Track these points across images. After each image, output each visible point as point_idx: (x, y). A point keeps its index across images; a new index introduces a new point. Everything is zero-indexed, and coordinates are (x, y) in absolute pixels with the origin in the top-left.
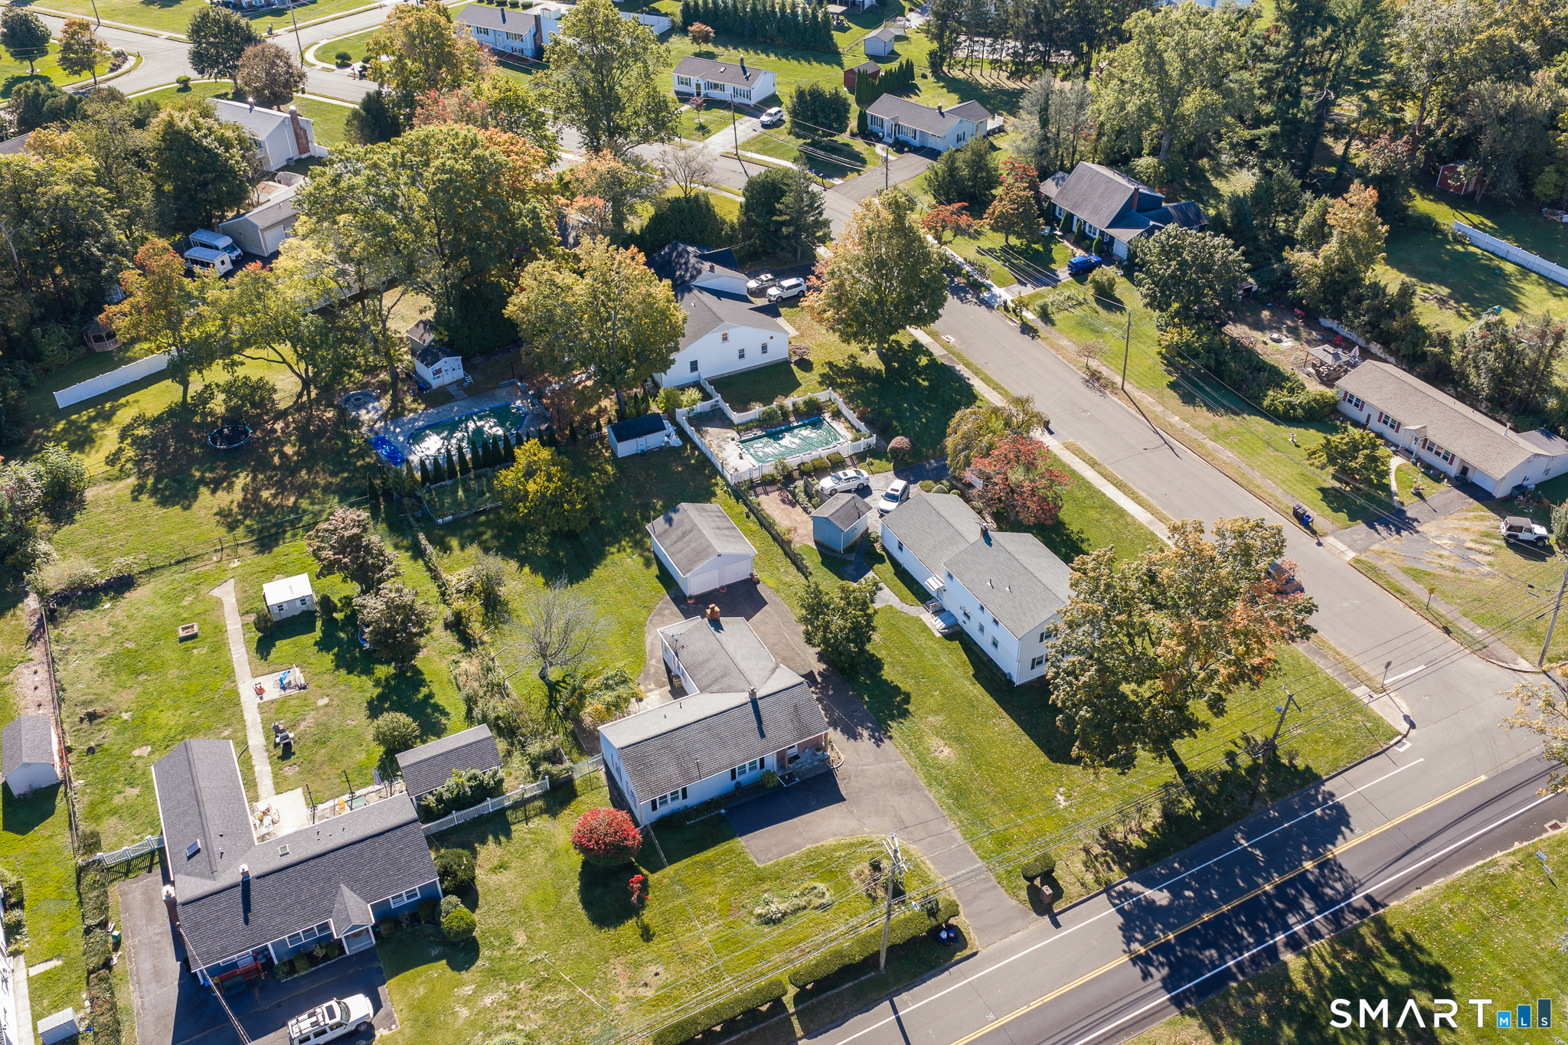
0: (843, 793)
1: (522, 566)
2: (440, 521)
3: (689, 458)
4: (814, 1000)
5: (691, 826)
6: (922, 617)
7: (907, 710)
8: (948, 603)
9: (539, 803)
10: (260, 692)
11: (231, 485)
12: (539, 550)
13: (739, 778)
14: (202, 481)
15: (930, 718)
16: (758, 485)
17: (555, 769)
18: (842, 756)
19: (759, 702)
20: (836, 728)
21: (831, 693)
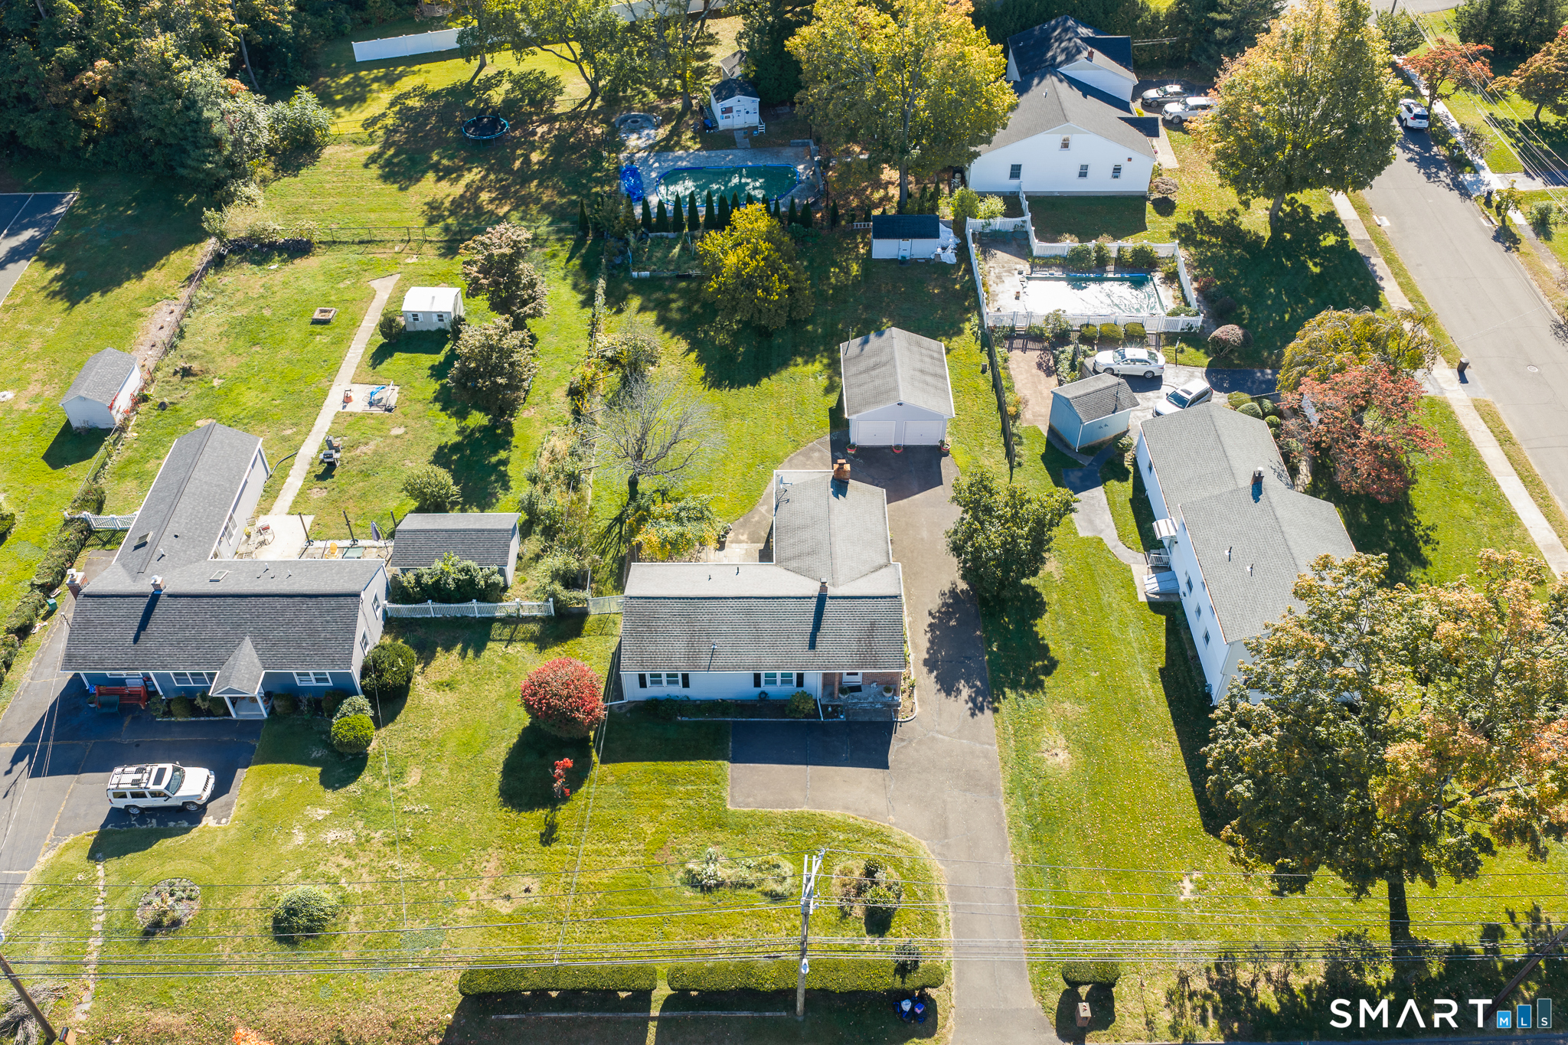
0: (891, 757)
2: (635, 274)
3: (955, 281)
4: (690, 1014)
5: (682, 724)
6: (1135, 568)
7: (1040, 684)
8: (1182, 563)
9: (534, 628)
10: (347, 400)
11: (460, 177)
12: (722, 338)
13: (764, 687)
15: (1067, 705)
16: (1019, 336)
17: (564, 594)
18: (917, 710)
19: (828, 602)
20: (931, 671)
21: (953, 623)
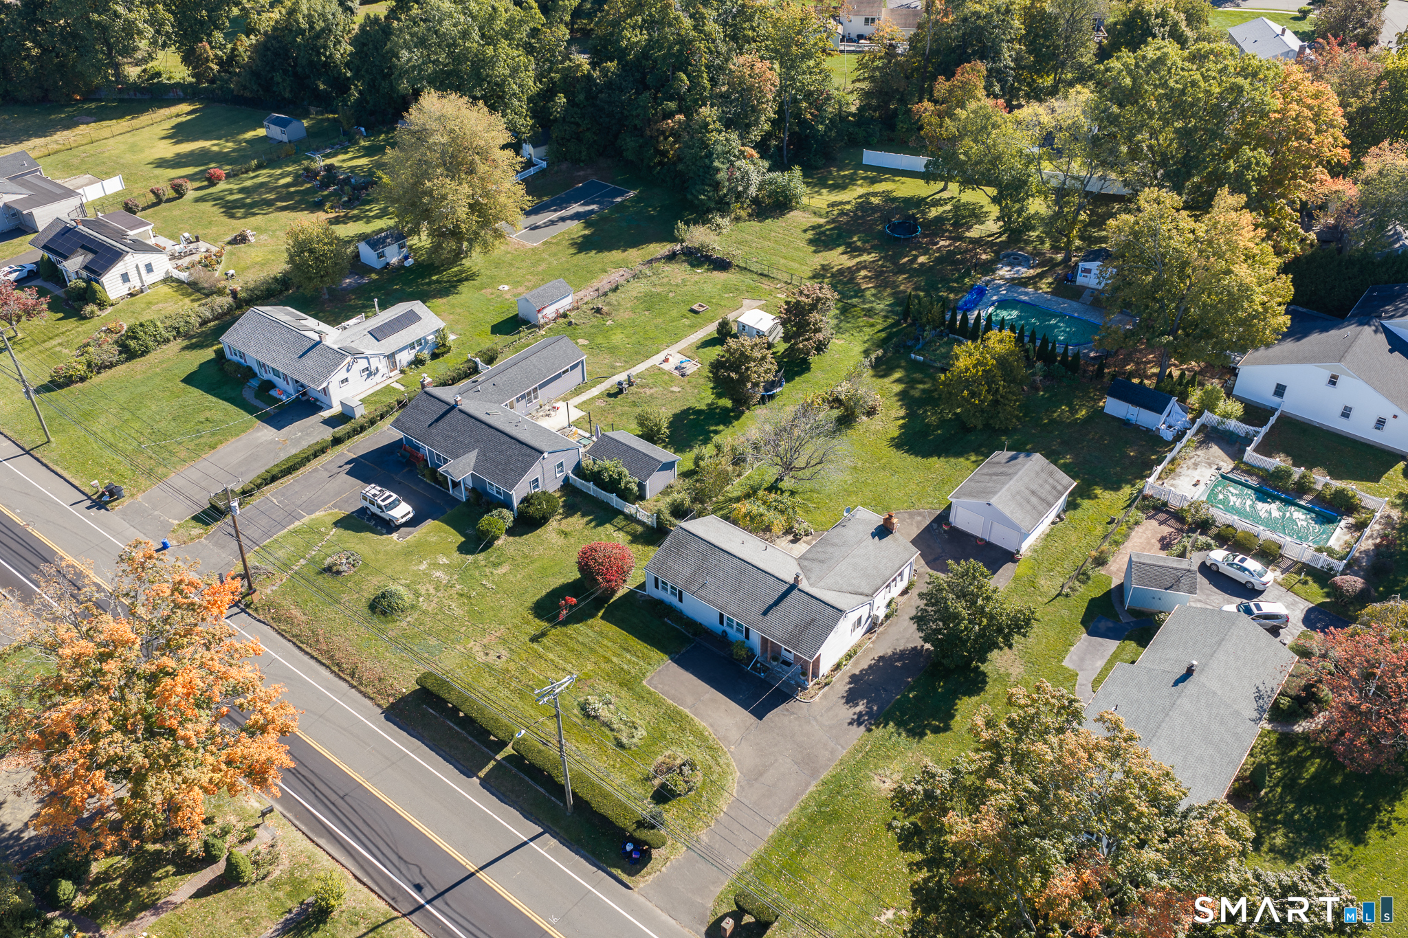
0: (770, 715)
1: (903, 418)
2: (913, 356)
5: (665, 624)
7: (922, 734)
9: (640, 529)
11: (859, 255)
12: (930, 419)
13: (724, 624)
14: (849, 245)
18: (817, 698)
21: (898, 664)
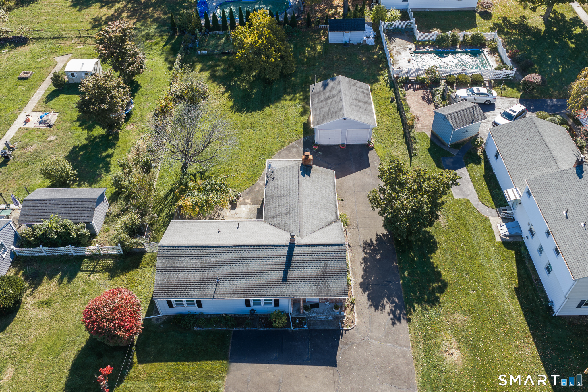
2: (199, 52)
5: (197, 333)
6: (491, 219)
8: (519, 215)
9: (110, 262)
10: (27, 121)
13: (252, 307)
15: (456, 316)
16: (411, 82)
17: (128, 240)
18: (357, 321)
19: (296, 249)
20: (364, 291)
21: (378, 257)
